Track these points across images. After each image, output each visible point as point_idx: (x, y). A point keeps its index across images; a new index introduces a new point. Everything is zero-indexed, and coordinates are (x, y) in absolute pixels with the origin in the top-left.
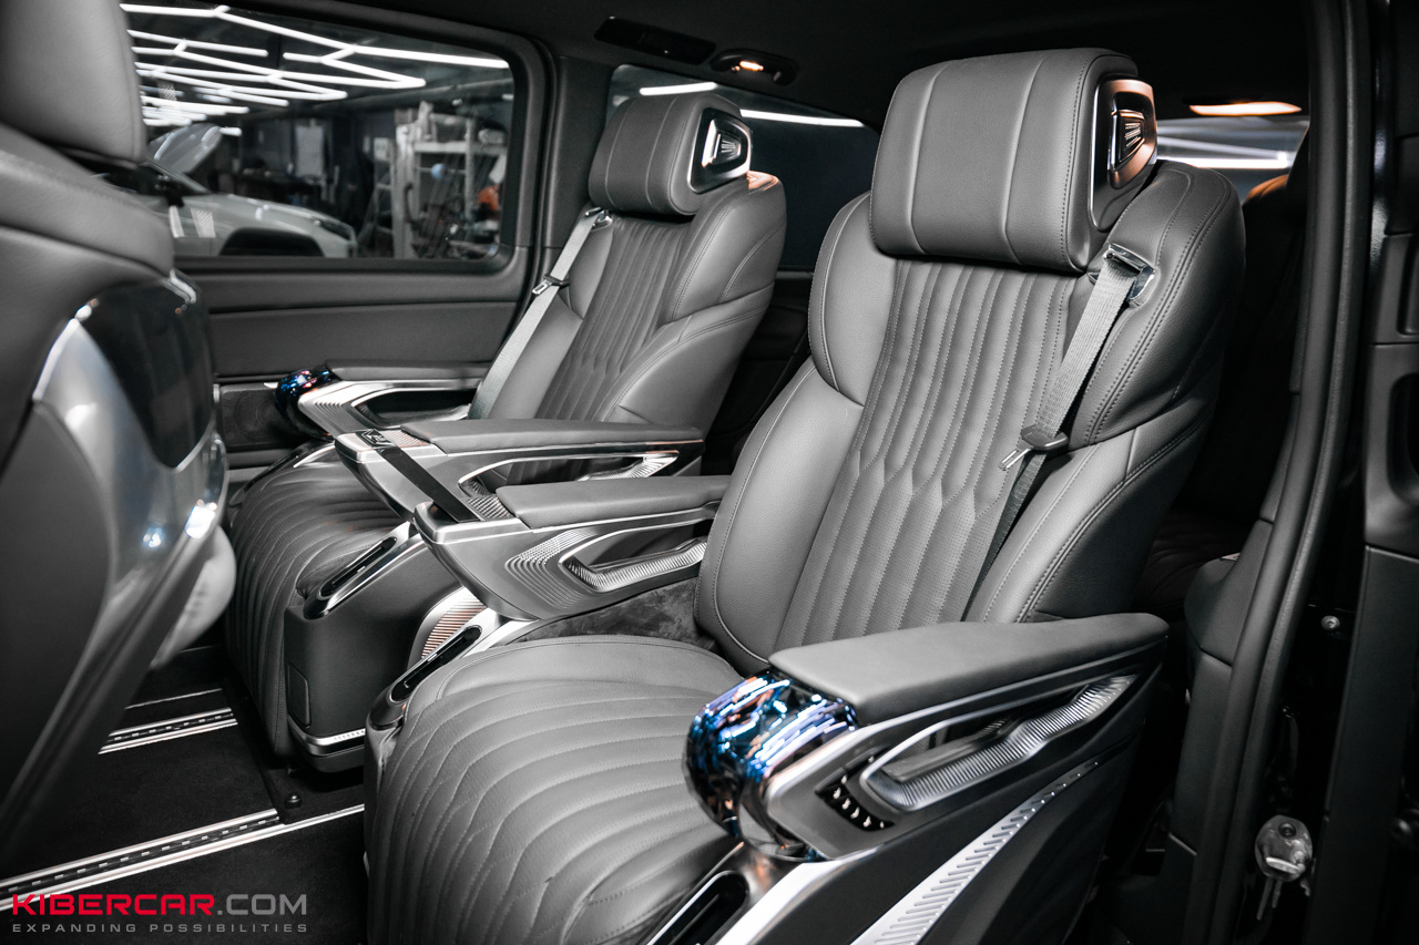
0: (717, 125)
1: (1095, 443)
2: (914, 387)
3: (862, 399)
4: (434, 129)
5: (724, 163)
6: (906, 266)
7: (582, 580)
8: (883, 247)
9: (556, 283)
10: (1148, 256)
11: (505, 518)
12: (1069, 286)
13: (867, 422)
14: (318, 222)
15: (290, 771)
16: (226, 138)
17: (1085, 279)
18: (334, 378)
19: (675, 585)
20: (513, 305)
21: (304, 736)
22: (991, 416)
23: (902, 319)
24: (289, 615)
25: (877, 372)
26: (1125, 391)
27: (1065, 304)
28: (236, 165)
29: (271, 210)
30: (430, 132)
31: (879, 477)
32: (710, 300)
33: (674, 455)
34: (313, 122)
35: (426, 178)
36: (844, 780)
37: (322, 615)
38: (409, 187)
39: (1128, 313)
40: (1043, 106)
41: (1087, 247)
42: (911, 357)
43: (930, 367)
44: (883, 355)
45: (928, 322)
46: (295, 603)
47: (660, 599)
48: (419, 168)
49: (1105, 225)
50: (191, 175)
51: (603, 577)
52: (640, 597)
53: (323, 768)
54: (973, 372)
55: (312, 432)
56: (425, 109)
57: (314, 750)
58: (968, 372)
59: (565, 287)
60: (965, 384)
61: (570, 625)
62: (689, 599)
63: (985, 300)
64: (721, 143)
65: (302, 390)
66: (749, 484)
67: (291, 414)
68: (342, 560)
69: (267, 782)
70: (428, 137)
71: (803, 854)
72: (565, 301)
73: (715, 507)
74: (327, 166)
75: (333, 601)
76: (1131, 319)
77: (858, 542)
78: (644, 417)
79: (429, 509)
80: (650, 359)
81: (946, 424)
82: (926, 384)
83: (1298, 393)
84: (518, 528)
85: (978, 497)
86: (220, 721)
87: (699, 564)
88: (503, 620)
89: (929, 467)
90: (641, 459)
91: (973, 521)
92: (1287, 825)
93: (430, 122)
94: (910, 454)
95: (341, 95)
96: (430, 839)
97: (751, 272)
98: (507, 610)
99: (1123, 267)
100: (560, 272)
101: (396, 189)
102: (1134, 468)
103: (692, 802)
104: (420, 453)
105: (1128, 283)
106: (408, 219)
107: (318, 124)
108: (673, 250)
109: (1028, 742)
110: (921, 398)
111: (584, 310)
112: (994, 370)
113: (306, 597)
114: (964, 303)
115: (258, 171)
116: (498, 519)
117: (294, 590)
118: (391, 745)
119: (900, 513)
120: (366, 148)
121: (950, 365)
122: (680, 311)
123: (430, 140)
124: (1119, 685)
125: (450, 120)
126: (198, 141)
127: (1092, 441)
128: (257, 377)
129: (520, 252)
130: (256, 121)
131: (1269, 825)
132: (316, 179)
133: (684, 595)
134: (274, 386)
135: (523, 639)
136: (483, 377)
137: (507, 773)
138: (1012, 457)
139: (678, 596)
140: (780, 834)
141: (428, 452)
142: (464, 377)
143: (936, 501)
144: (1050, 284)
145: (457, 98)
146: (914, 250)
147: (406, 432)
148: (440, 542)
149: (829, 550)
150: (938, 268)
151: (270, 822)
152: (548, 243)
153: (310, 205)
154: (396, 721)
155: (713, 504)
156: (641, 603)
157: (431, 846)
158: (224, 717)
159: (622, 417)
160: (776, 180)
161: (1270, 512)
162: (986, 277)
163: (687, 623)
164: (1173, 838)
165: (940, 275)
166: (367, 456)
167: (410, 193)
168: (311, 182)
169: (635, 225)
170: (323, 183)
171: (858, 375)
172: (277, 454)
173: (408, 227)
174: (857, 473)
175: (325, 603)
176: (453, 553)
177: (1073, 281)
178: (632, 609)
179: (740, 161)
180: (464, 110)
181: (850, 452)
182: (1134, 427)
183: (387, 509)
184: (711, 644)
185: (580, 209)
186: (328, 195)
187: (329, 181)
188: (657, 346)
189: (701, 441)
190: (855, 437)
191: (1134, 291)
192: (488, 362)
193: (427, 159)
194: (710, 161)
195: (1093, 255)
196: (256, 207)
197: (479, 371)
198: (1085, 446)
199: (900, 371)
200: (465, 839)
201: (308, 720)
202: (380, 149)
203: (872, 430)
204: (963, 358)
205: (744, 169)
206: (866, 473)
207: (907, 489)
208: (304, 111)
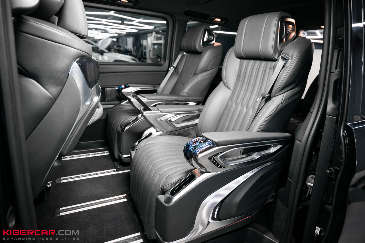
0: (208, 32)
1: (276, 96)
2: (242, 86)
3: (232, 89)
4: (156, 38)
5: (209, 41)
6: (242, 61)
7: (173, 124)
8: (237, 56)
9: (174, 67)
10: (289, 56)
11: (157, 111)
12: (274, 63)
13: (233, 94)
14: (131, 59)
15: (118, 162)
16: (113, 41)
17: (277, 62)
18: (129, 87)
19: (192, 127)
20: (166, 73)
21: (121, 155)
22: (257, 92)
23: (241, 72)
24: (118, 131)
25: (236, 83)
26: (282, 85)
27: (273, 67)
28: (115, 47)
29: (122, 56)
30: (155, 38)
31: (234, 105)
32: (204, 70)
33: (196, 103)
34: (131, 37)
35: (154, 49)
36: (214, 157)
37: (124, 131)
38: (150, 51)
39: (284, 68)
40: (269, 24)
41: (277, 55)
42: (242, 80)
43: (246, 82)
44: (237, 80)
45: (246, 72)
46: (119, 129)
47: (189, 130)
48: (153, 47)
49: (281, 50)
50: (106, 49)
51: (177, 125)
52: (185, 129)
53: (124, 162)
54: (254, 83)
55: (125, 98)
56: (154, 33)
57: (122, 158)
58: (253, 83)
59: (176, 68)
60: (252, 85)
61: (170, 133)
62: (195, 130)
63: (257, 67)
64: (208, 36)
65: (122, 89)
66: (208, 107)
67: (120, 94)
68: (128, 121)
69: (114, 164)
70: (154, 39)
71: (207, 171)
72: (176, 71)
73: (201, 111)
74: (133, 46)
75: (126, 128)
76: (284, 70)
77: (229, 118)
78: (189, 95)
79: (143, 109)
80: (191, 83)
81: (248, 94)
82: (245, 85)
83: (319, 85)
84: (159, 113)
85: (253, 109)
86: (106, 153)
87: (197, 123)
88: (157, 131)
89: (244, 103)
90: (189, 103)
91: (252, 114)
92: (313, 177)
93: (155, 36)
94: (241, 100)
95: (137, 31)
96: (140, 169)
97: (213, 64)
98: (158, 130)
99: (284, 59)
100: (175, 65)
101: (147, 51)
102: (284, 101)
103: (185, 160)
104: (143, 100)
105: (284, 62)
106: (150, 58)
107: (132, 37)
108: (198, 60)
109: (256, 156)
110: (244, 88)
111: (180, 72)
112: (258, 82)
113: (121, 128)
114: (253, 68)
115: (119, 48)
116: (156, 111)
117: (119, 127)
118: (135, 153)
119: (238, 112)
120: (142, 42)
121: (250, 81)
122: (198, 72)
123: (155, 40)
124: (279, 147)
125: (159, 36)
126: (107, 41)
127: (275, 95)
128: (114, 86)
129: (167, 61)
130: (119, 37)
131: (309, 177)
132: (131, 49)
133: (194, 130)
134: (117, 88)
135: (161, 135)
136: (159, 87)
137: (154, 157)
138: (259, 99)
139: (193, 130)
140: (201, 166)
141: (145, 100)
142: (155, 87)
143: (245, 110)
144: (270, 63)
145: (160, 31)
146: (243, 57)
147: (141, 96)
148: (144, 114)
149: (224, 121)
150: (249, 61)
151: (114, 171)
152: (173, 59)
153: (130, 55)
154: (136, 149)
155: (200, 111)
156: (185, 130)
157: (140, 170)
158: (107, 153)
159: (185, 94)
160: (220, 44)
161: (311, 110)
162: (258, 62)
164: (289, 178)
165: (249, 62)
166: (133, 100)
167: (150, 52)
168: (130, 50)
169: (191, 55)
170: (132, 50)
171: (231, 84)
172: (117, 102)
173: (150, 59)
174: (230, 104)
175: (125, 129)
176: (147, 117)
177: (274, 62)
178: (183, 131)
179: (213, 40)
180: (162, 33)
181: (229, 100)
182: (284, 93)
183: (136, 111)
185: (180, 52)
186: (134, 53)
187: (134, 50)
188: (194, 79)
189: (202, 100)
190: (230, 97)
191: (285, 63)
192: (160, 84)
193: (154, 44)
194: (206, 40)
195: (279, 56)
196: (118, 55)
197: (158, 86)
198: (274, 97)
199: (240, 83)
200: (146, 168)
201: (121, 152)
202: (144, 43)
203: (234, 96)
204: (252, 79)
205: (214, 42)
206: (232, 104)
207: (240, 107)
208: (129, 35)
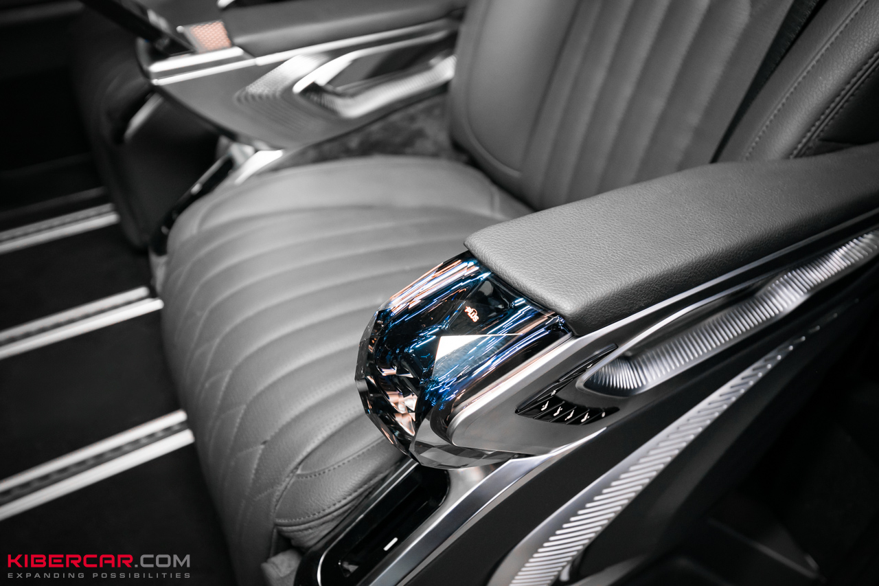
7: (325, 108)
37: (125, 139)
51: (348, 104)
73: (461, 17)
84: (239, 59)
87: (447, 82)
109: (787, 297)
133: (437, 113)
137: (239, 320)
139: (431, 113)
155: (458, 16)
163: (443, 138)
175: (124, 130)
176: (173, 92)
184: (464, 158)
